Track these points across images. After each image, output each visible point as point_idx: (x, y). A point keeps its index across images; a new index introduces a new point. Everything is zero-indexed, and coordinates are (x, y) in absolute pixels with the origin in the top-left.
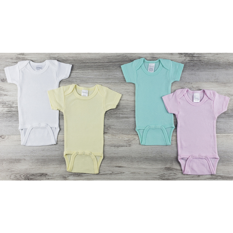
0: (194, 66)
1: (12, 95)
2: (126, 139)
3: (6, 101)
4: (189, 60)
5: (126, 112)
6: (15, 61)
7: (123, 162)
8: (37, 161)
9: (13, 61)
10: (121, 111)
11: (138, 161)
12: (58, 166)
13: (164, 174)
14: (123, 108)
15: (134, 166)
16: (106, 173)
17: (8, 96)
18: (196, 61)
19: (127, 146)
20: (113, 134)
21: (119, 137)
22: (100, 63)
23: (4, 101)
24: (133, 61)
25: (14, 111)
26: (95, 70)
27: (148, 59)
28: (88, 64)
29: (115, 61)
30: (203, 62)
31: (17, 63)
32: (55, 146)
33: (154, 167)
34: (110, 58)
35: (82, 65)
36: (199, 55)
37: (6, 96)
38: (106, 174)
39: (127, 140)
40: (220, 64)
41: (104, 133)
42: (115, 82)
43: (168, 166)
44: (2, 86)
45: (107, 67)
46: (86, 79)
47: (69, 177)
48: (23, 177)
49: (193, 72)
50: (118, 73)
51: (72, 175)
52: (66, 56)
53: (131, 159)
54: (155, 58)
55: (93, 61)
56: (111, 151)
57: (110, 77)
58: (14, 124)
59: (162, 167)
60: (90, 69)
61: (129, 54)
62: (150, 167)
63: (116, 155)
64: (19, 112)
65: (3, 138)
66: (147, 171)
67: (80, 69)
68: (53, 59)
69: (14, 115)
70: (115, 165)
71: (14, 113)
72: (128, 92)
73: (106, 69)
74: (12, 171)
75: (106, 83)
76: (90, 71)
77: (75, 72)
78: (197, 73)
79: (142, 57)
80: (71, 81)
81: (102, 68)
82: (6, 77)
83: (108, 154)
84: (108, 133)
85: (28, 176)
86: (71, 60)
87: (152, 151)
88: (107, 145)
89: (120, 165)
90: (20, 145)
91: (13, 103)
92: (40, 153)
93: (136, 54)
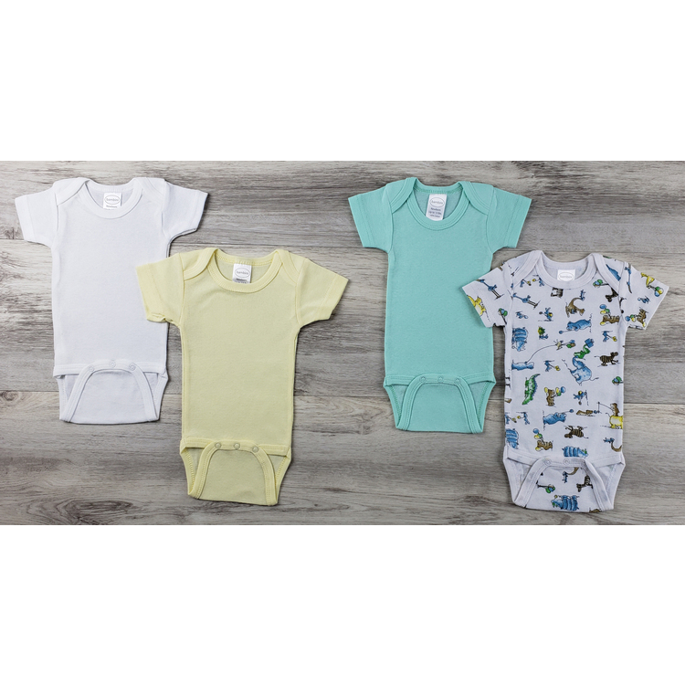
0: (561, 203)
1: (35, 277)
2: (358, 411)
3: (17, 293)
4: (546, 187)
5: (361, 333)
6: (47, 179)
7: (345, 476)
8: (102, 467)
9: (41, 179)
10: (345, 330)
11: (389, 477)
12: (162, 482)
13: (464, 513)
14: (352, 323)
15: (378, 490)
16: (297, 507)
17: (24, 280)
18: (568, 188)
19: (358, 432)
20: (319, 397)
21: (337, 404)
22: (287, 188)
23: (14, 293)
24: (384, 185)
25: (41, 324)
26: (274, 209)
27: (428, 180)
28: (253, 192)
29: (331, 184)
30: (587, 194)
31: (49, 183)
32: (154, 425)
33: (435, 494)
34: (318, 174)
35: (235, 193)
36: (579, 173)
37: (18, 280)
38: (297, 510)
39: (360, 415)
40: (639, 199)
41: (296, 392)
42: (331, 245)
43: (474, 492)
44: (9, 251)
45: (310, 201)
46: (247, 234)
47: (193, 515)
48: (63, 511)
49: (558, 222)
50: (339, 221)
51: (200, 508)
52: (193, 168)
53: (368, 469)
54: (449, 177)
55: (268, 184)
56: (315, 445)
57: (317, 231)
58: (40, 360)
59: (458, 494)
60: (258, 205)
61: (373, 166)
62: (424, 494)
63: (326, 457)
64: (54, 326)
65: (8, 400)
66: (414, 505)
67: (230, 204)
68: (155, 176)
69: (42, 335)
70: (324, 485)
71: (40, 327)
72: (366, 277)
73: (305, 208)
74: (32, 493)
75: (304, 248)
76: (258, 212)
77: (215, 213)
78: (568, 224)
79: (410, 176)
80: (205, 239)
81: (293, 205)
82: (19, 224)
83: (304, 453)
84: (305, 394)
85: (78, 507)
86: (205, 179)
87: (430, 448)
88: (302, 426)
89: (337, 486)
90: (56, 418)
91: (39, 299)
92: (113, 445)
93: (393, 166)
